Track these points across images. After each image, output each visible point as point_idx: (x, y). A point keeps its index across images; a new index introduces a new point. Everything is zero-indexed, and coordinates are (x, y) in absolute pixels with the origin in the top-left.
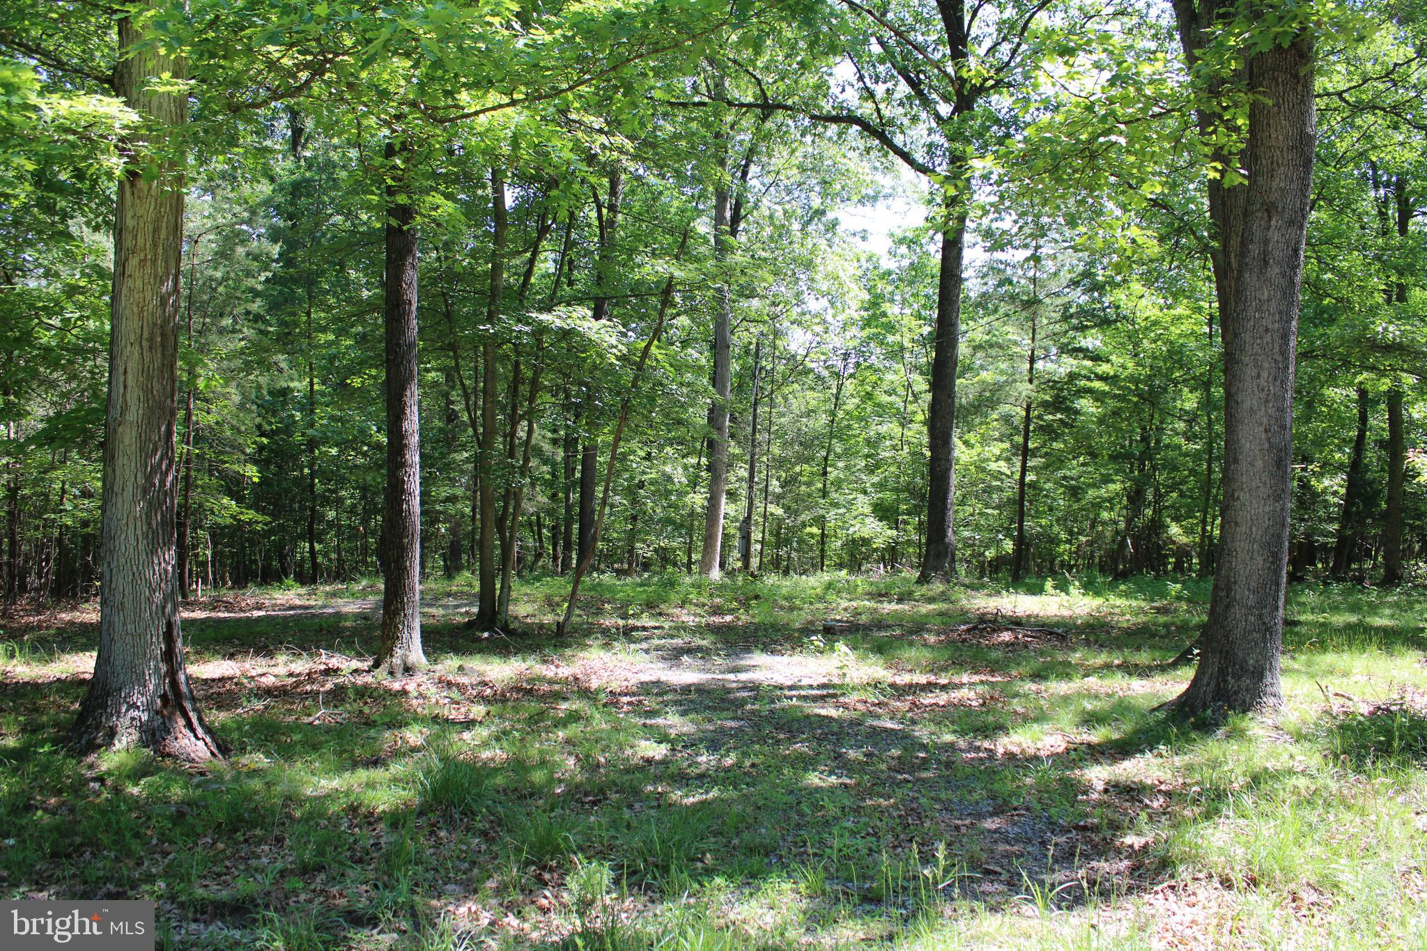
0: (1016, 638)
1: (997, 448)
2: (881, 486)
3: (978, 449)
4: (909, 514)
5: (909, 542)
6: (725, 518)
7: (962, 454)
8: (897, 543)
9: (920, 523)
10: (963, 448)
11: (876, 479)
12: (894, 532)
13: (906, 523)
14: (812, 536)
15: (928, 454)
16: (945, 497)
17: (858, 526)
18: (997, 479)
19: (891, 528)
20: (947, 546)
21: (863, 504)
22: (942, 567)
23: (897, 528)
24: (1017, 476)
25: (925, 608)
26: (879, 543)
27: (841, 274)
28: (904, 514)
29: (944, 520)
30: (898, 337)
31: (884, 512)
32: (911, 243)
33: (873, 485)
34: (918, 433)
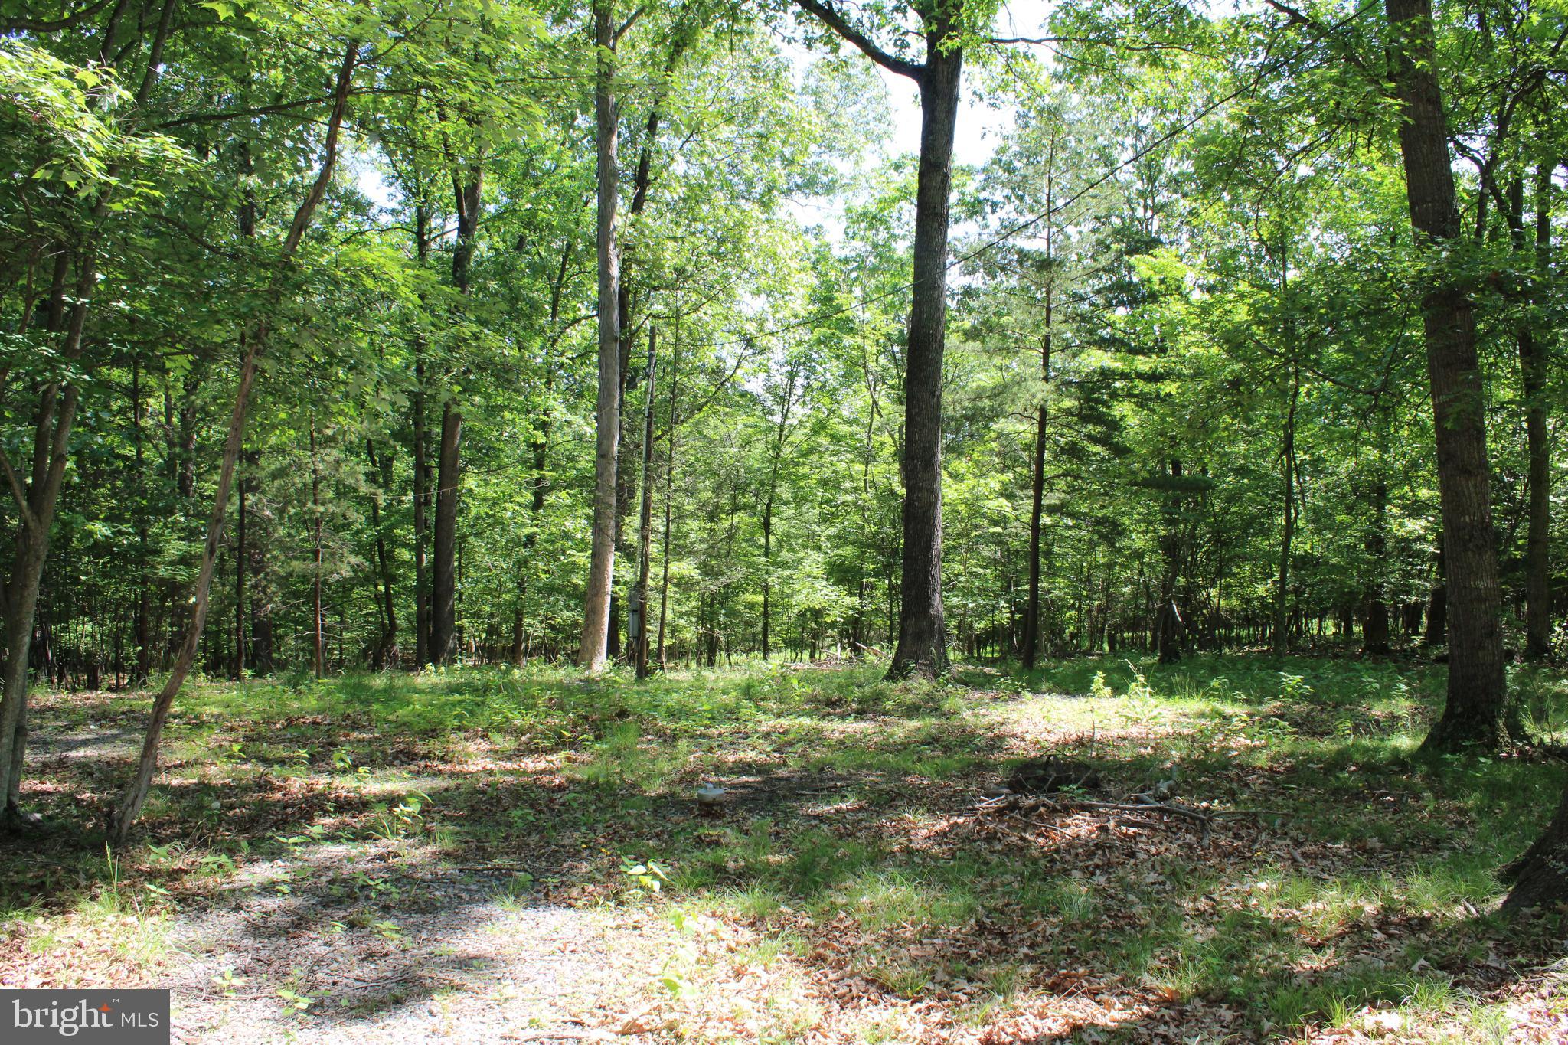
0: (1103, 829)
1: (995, 482)
2: (840, 539)
3: (971, 482)
4: (876, 575)
5: (877, 611)
6: (616, 582)
7: (950, 491)
8: (862, 614)
9: (891, 587)
10: (949, 481)
11: (832, 531)
12: (856, 600)
13: (872, 587)
14: (751, 606)
15: (902, 491)
16: (928, 547)
17: (805, 592)
18: (995, 523)
19: (851, 594)
20: (932, 621)
21: (813, 562)
22: (928, 653)
23: (861, 595)
24: (1027, 518)
25: (903, 729)
26: (834, 615)
27: (779, 249)
28: (869, 575)
29: (927, 582)
30: (859, 340)
31: (843, 574)
32: (873, 220)
33: (829, 538)
34: (888, 473)
